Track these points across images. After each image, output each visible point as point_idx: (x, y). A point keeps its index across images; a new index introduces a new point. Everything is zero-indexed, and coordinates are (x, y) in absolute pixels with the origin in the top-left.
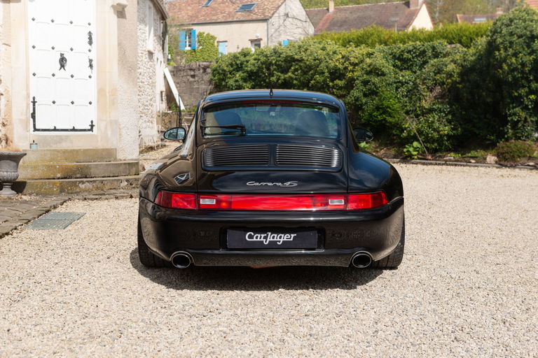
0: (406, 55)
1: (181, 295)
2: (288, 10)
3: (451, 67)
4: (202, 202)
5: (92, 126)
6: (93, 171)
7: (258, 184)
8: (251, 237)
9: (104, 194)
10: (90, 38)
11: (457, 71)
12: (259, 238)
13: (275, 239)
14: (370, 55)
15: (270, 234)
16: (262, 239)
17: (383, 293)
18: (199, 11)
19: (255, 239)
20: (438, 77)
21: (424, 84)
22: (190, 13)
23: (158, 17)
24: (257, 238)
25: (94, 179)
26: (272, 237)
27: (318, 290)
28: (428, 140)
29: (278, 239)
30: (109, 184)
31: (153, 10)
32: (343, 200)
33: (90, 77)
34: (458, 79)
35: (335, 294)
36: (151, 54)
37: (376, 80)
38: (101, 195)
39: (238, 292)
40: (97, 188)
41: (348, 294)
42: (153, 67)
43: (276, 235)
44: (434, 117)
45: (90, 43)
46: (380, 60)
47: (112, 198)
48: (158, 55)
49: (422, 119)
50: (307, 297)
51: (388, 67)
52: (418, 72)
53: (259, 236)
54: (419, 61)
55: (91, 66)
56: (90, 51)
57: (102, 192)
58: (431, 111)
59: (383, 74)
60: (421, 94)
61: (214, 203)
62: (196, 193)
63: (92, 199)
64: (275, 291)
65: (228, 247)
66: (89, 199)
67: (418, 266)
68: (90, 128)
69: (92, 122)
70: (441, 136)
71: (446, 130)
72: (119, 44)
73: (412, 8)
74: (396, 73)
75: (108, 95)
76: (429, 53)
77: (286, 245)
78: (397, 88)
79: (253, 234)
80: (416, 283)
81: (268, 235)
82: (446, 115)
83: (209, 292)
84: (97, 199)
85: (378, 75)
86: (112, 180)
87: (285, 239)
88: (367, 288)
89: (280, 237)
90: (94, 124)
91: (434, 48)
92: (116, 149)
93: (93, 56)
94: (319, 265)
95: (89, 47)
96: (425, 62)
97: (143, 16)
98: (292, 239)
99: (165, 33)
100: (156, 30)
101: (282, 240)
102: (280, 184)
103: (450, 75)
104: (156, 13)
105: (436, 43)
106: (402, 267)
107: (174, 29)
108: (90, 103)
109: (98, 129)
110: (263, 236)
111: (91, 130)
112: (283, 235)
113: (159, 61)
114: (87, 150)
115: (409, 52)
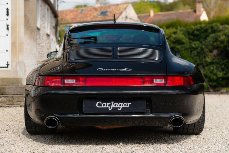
0: (196, 32)
1: (51, 147)
2: (127, 14)
3: (223, 38)
4: (66, 81)
5: (8, 65)
6: (7, 91)
7: (105, 69)
8: (99, 105)
9: (13, 104)
10: (8, 12)
11: (227, 39)
12: (105, 105)
13: (117, 107)
14: (175, 33)
15: (113, 102)
16: (107, 107)
17: (193, 146)
18: (77, 16)
19: (102, 107)
20: (215, 44)
21: (207, 48)
22: (72, 17)
23: (53, 16)
24: (104, 105)
25: (8, 95)
26: (114, 105)
27: (147, 144)
28: (210, 80)
29: (119, 106)
30: (17, 98)
31: (50, 11)
32: (163, 80)
33: (7, 35)
34: (227, 45)
35: (159, 146)
36: (48, 35)
37: (179, 47)
38: (11, 104)
39: (91, 146)
40: (9, 101)
41: (168, 146)
42: (50, 43)
43: (117, 104)
44: (214, 67)
45: (8, 15)
46: (180, 36)
47: (18, 106)
48: (53, 37)
49: (206, 68)
50: (139, 148)
51: (185, 39)
52: (204, 42)
53: (105, 104)
54: (203, 35)
55: (8, 29)
56: (7, 19)
57: (12, 103)
58: (212, 63)
59: (183, 43)
60: (205, 54)
61: (75, 82)
62: (61, 76)
63: (5, 107)
64: (117, 145)
65: (84, 112)
66: (3, 106)
67: (214, 134)
68: (6, 66)
69: (8, 62)
70: (218, 78)
71: (220, 74)
72: (25, 16)
73: (198, 13)
74: (190, 43)
75: (17, 45)
76: (210, 31)
77: (124, 111)
78: (191, 51)
79: (101, 103)
80: (214, 141)
81: (111, 103)
82: (221, 66)
83: (71, 146)
84: (8, 107)
85: (180, 44)
86: (19, 96)
87: (124, 107)
88: (181, 143)
89: (120, 105)
90: (9, 63)
91: (212, 28)
92: (22, 79)
93: (9, 22)
94: (147, 125)
95: (7, 17)
96: (208, 36)
97: (44, 13)
98: (128, 107)
99: (57, 25)
100: (51, 23)
101: (121, 107)
102: (120, 70)
103: (222, 42)
104: (51, 13)
105: (214, 25)
106: (203, 133)
107: (62, 26)
108: (7, 51)
109: (12, 67)
110: (108, 104)
111: (7, 67)
112: (122, 104)
113: (53, 41)
114: (4, 78)
115: (198, 30)
